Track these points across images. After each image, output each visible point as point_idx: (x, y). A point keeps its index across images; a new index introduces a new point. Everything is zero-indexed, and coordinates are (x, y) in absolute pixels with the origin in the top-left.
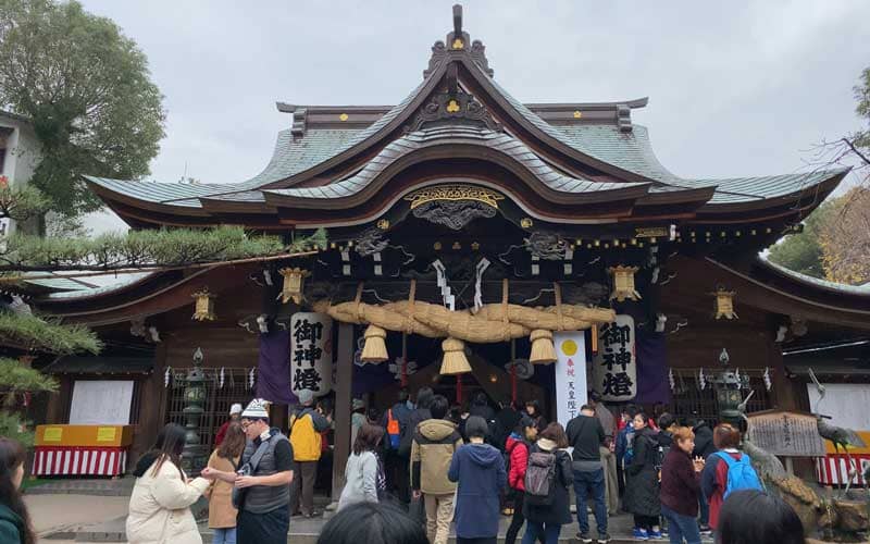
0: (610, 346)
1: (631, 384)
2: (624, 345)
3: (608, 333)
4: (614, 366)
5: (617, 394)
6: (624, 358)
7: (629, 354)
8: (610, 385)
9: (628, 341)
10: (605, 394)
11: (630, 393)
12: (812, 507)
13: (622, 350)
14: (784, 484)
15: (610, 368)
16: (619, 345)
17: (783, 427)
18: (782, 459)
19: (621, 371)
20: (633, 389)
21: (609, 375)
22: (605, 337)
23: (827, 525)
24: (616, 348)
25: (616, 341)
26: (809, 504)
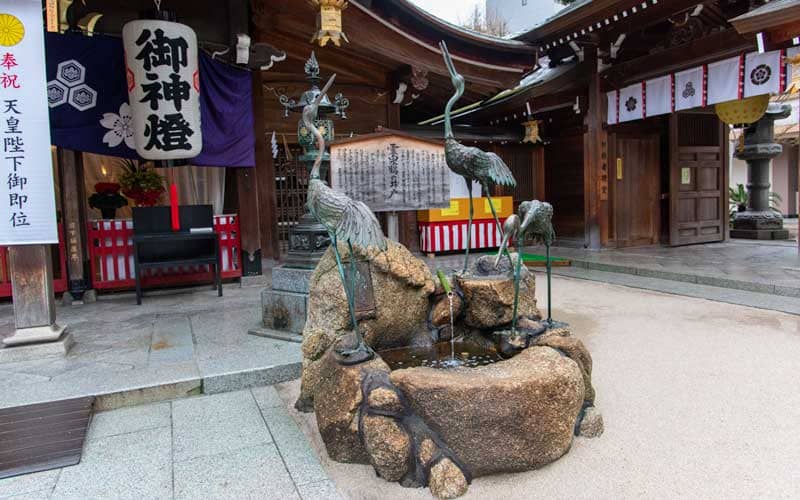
0: (154, 70)
1: (190, 133)
2: (177, 69)
3: (149, 48)
4: (162, 103)
5: (168, 148)
6: (178, 92)
7: (186, 84)
8: (155, 134)
9: (185, 63)
10: (148, 148)
11: (188, 147)
12: (423, 292)
13: (175, 77)
14: (381, 259)
15: (155, 107)
16: (170, 70)
17: (388, 164)
18: (382, 217)
19: (174, 111)
20: (196, 141)
21: (154, 118)
22: (143, 55)
23: (445, 320)
24: (164, 73)
25: (163, 62)
26: (418, 287)
